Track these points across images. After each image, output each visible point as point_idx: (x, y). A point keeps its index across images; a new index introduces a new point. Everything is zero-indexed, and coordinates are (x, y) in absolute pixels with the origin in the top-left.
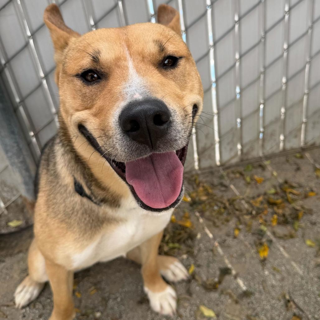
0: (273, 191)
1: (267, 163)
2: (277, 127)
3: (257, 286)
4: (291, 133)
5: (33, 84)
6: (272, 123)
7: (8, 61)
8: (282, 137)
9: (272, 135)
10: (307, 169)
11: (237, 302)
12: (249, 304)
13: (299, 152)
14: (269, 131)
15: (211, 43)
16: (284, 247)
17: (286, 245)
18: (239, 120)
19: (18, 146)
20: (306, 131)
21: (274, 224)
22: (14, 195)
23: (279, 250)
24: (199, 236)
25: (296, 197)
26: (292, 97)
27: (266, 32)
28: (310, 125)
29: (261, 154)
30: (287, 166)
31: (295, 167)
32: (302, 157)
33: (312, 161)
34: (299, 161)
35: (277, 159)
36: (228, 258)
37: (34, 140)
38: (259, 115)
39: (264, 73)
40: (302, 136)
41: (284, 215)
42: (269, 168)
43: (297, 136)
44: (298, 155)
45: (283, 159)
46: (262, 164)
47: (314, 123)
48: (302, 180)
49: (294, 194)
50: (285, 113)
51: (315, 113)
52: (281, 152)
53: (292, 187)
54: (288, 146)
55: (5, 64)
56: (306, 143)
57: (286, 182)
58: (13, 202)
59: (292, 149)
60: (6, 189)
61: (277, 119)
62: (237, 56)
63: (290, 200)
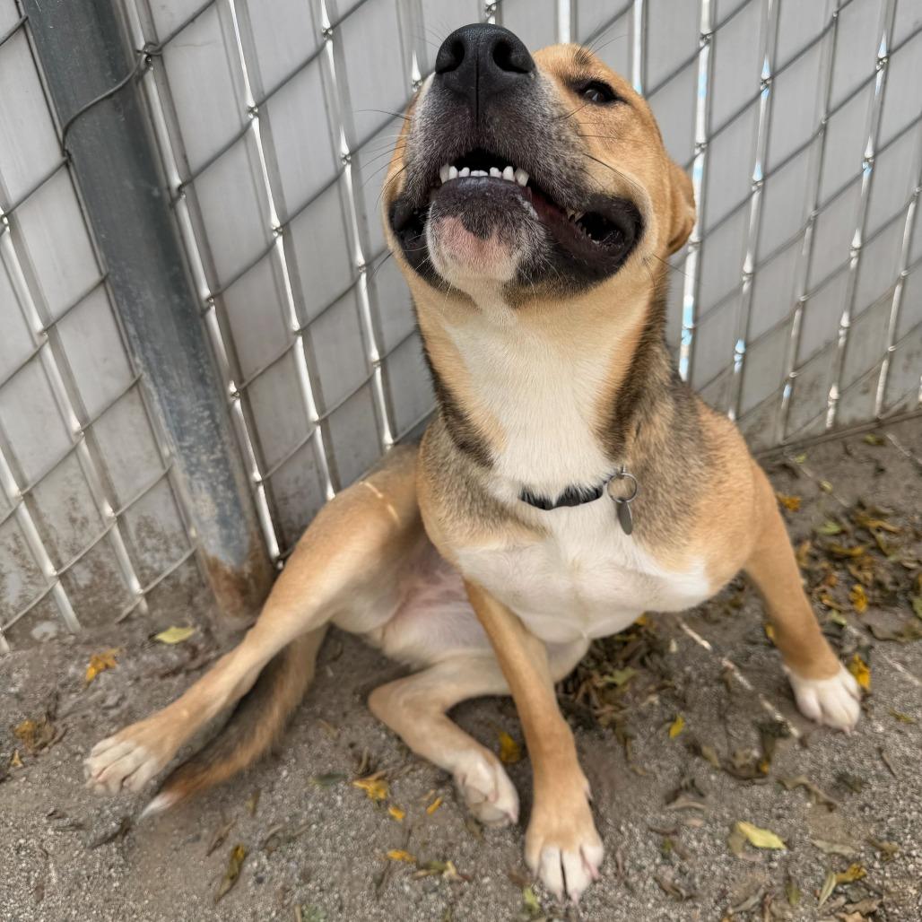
0: (833, 528)
1: (798, 460)
2: (826, 366)
3: (867, 763)
4: (855, 381)
5: (248, 249)
6: (816, 355)
7: (189, 180)
8: (834, 394)
9: (814, 386)
10: (900, 472)
11: (831, 807)
12: (862, 809)
13: (871, 432)
14: (808, 375)
15: (700, 137)
16: (904, 663)
17: (909, 659)
18: (740, 348)
19: (212, 417)
20: (888, 374)
21: (862, 606)
22: (172, 560)
23: (895, 670)
24: (674, 647)
25: (895, 540)
26: (870, 288)
27: (829, 113)
28: (900, 361)
29: (780, 439)
30: (849, 465)
31: (871, 467)
32: (881, 443)
33: (907, 453)
34: (877, 453)
35: (821, 450)
36: (768, 698)
37: (238, 404)
38: (789, 333)
39: (813, 223)
40: (880, 389)
41: (879, 585)
42: (807, 472)
43: (868, 390)
44: (870, 438)
45: (837, 449)
46: (787, 462)
47: (909, 356)
48: (898, 499)
49: (889, 532)
50: (849, 330)
51: (914, 329)
52: (828, 432)
53: (878, 515)
54: (845, 417)
55: (180, 188)
56: (884, 409)
57: (861, 505)
58: (167, 578)
59: (854, 423)
60: (150, 543)
61: (830, 345)
62: (757, 176)
63: (883, 546)
